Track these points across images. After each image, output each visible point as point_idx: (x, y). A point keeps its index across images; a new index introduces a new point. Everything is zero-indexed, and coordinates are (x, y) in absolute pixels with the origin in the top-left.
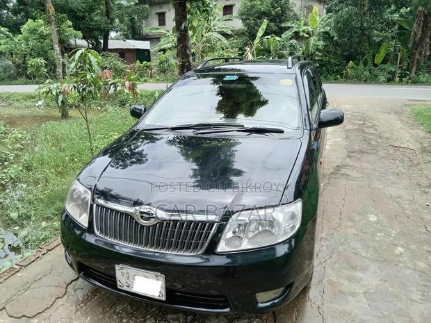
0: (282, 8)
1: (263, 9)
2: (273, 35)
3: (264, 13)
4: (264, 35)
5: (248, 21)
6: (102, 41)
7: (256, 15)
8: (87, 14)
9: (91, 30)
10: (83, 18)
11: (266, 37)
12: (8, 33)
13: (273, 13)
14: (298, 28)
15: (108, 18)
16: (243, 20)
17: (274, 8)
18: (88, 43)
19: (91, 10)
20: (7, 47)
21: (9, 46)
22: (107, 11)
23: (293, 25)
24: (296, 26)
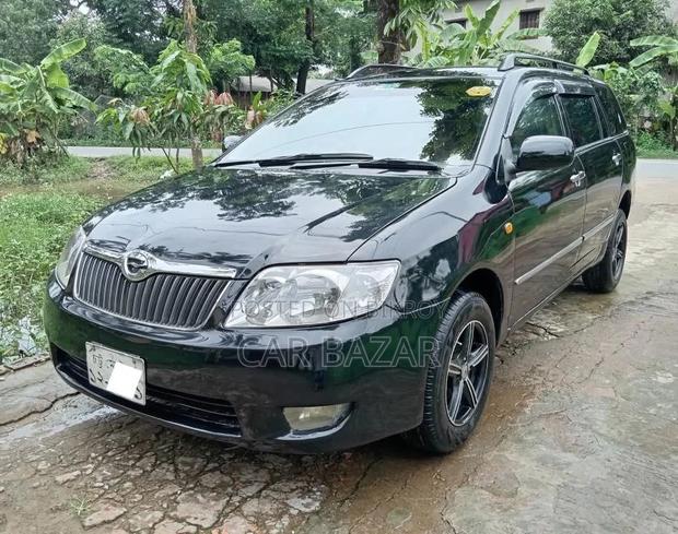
0: (636, 12)
1: (594, 15)
2: (614, 63)
3: (597, 21)
4: (592, 64)
5: (562, 38)
6: (295, 80)
7: (581, 25)
8: (273, 33)
9: (278, 60)
10: (268, 39)
11: (596, 67)
12: (142, 63)
13: (617, 21)
14: (665, 48)
15: (309, 38)
16: (554, 36)
17: (620, 11)
18: (272, 82)
19: (281, 25)
20: (137, 87)
21: (139, 84)
22: (308, 27)
23: (656, 43)
24: (663, 45)
